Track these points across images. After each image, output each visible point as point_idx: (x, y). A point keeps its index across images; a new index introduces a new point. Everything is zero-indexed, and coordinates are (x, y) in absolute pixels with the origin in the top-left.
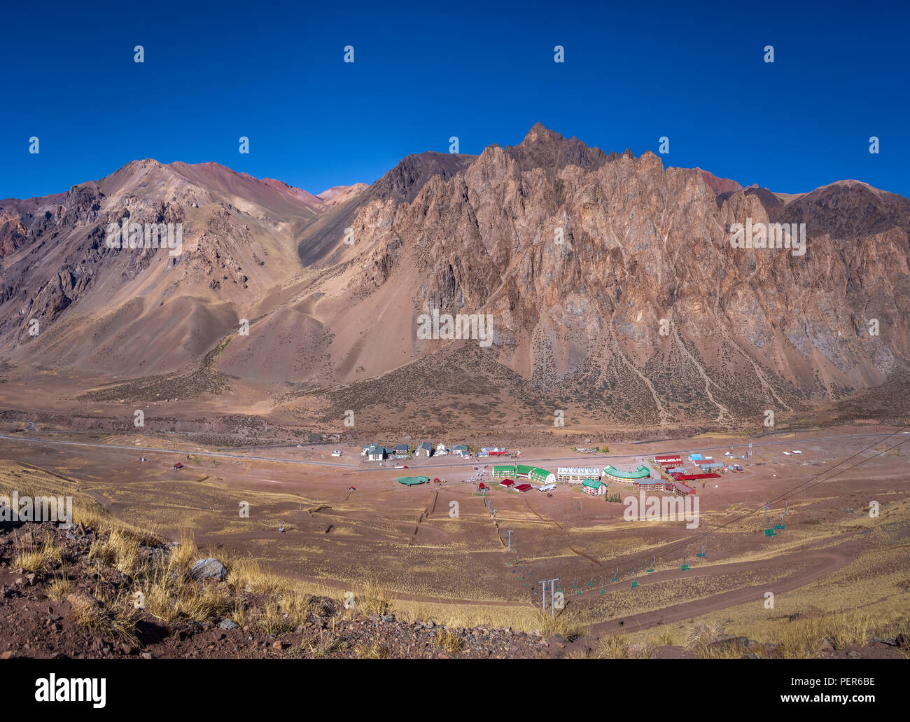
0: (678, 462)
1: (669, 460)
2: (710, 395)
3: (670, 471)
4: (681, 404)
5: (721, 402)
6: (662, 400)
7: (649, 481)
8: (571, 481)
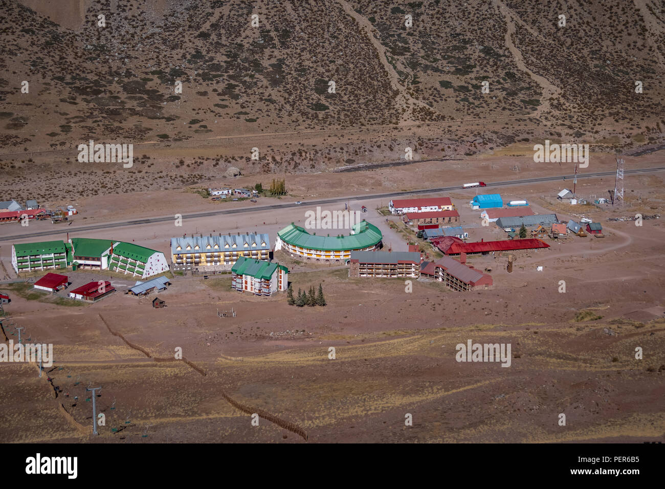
0: (446, 213)
1: (424, 210)
2: (517, 56)
3: (429, 233)
4: (447, 78)
5: (544, 71)
6: (400, 67)
7: (381, 255)
8: (206, 266)
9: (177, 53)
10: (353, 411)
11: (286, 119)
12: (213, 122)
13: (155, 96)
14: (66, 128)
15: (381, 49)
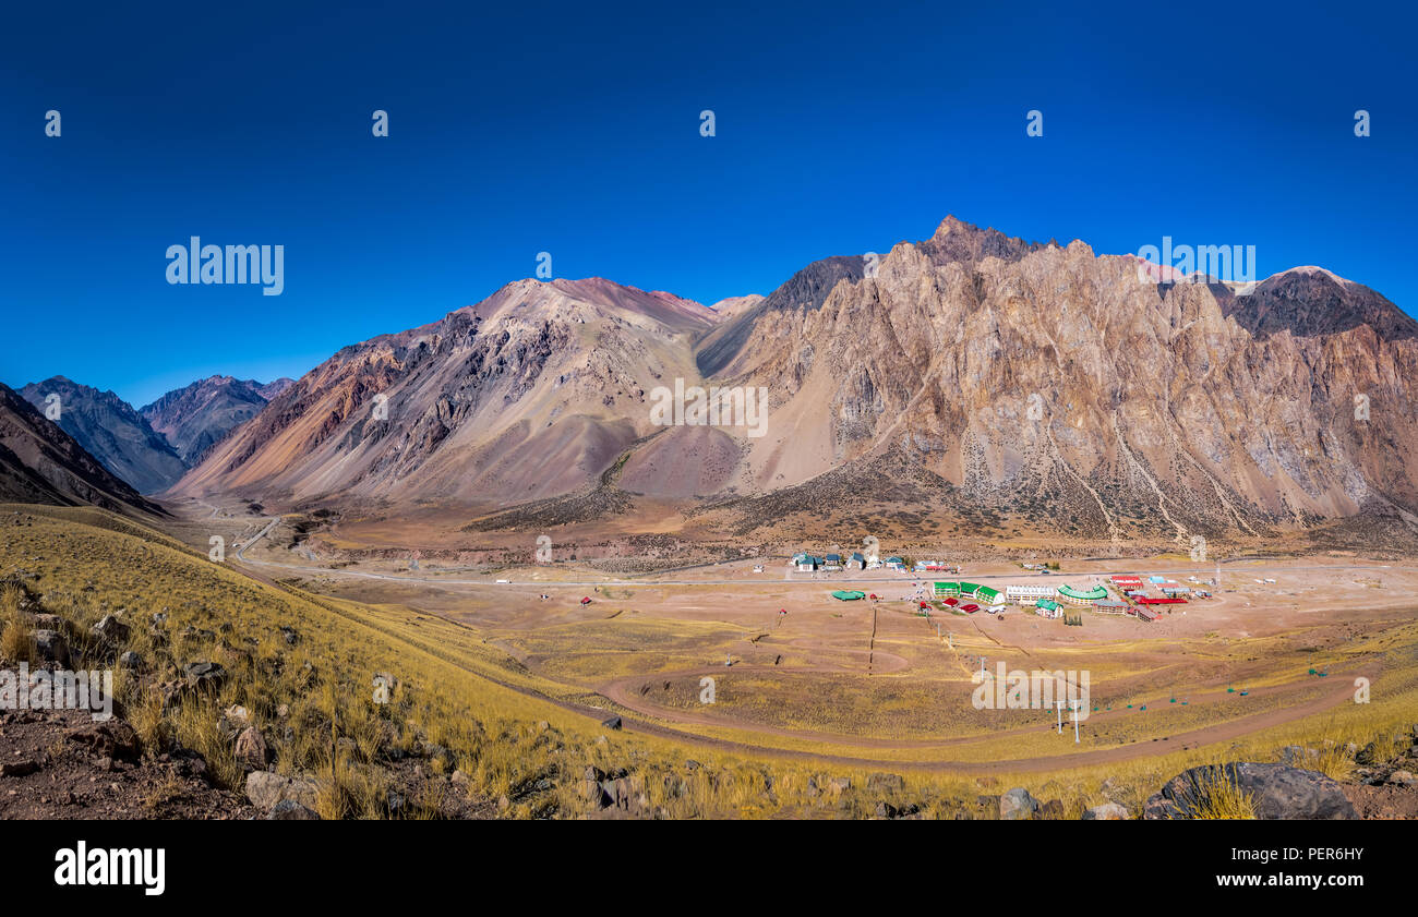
0: (1137, 584)
1: (1127, 582)
2: (1165, 513)
3: (1130, 593)
4: (1133, 520)
5: (1178, 521)
6: (1110, 512)
7: (1107, 603)
8: (1022, 602)
9: (1006, 499)
10: (1107, 678)
11: (1058, 533)
12: (1024, 532)
13: (996, 518)
14: (956, 529)
15: (1102, 505)
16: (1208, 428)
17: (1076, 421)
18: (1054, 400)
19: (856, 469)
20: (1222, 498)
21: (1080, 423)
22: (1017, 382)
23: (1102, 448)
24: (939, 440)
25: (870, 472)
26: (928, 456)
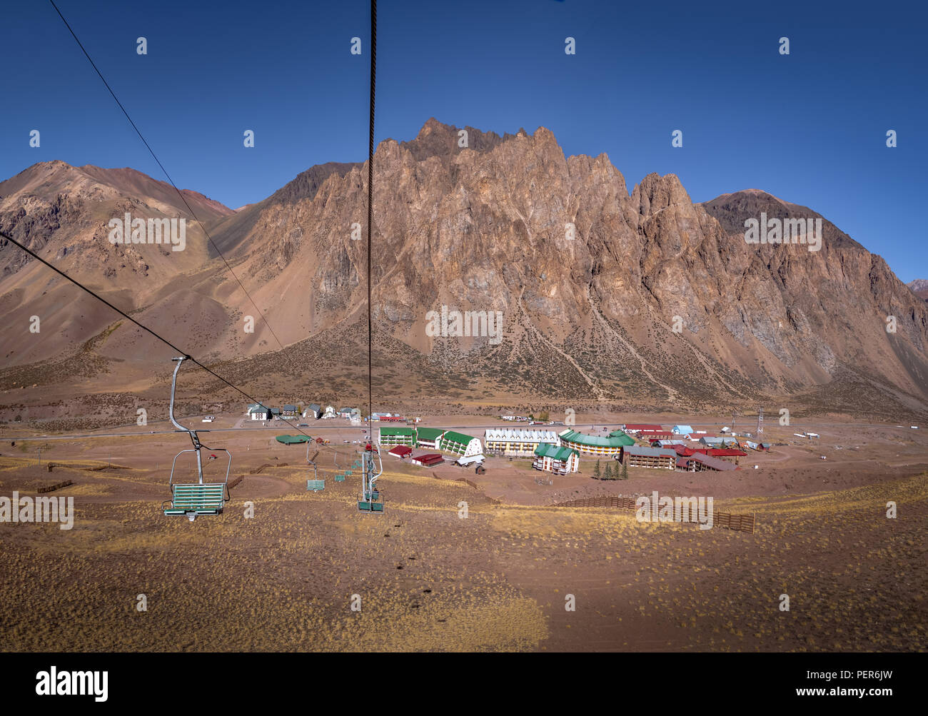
2: (650, 376)
5: (665, 383)
9: (475, 366)
11: (535, 394)
12: (496, 393)
13: (465, 382)
14: (419, 391)
15: (580, 369)
16: (684, 300)
17: (549, 291)
18: (526, 274)
19: (330, 336)
20: (704, 363)
21: (553, 293)
22: (488, 255)
23: (576, 318)
24: (408, 310)
25: (342, 339)
26: (396, 326)
